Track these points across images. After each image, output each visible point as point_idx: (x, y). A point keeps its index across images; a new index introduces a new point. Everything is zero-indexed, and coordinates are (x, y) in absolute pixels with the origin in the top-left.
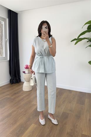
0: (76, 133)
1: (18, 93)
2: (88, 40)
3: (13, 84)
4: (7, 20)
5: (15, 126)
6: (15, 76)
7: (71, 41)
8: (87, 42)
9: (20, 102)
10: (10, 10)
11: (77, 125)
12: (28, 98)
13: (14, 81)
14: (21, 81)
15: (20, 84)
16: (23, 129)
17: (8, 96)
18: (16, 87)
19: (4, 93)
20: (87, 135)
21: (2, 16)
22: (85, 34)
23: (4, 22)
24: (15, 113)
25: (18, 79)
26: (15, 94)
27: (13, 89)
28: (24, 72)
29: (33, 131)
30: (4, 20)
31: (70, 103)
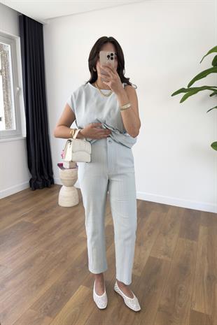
0: (179, 307)
1: (47, 211)
2: (213, 92)
3: (37, 190)
4: (18, 40)
5: (43, 291)
6: (42, 173)
7: (172, 95)
8: (211, 96)
9: (53, 233)
10: (24, 16)
11: (181, 289)
12: (70, 224)
13: (40, 183)
14: (55, 183)
15: (52, 189)
16: (59, 298)
17: (26, 220)
18: (43, 197)
19: (17, 210)
20: (203, 312)
21: (4, 32)
22: (205, 76)
23: (9, 46)
24: (42, 258)
25: (47, 178)
26: (42, 213)
27: (37, 202)
28: (61, 165)
29: (83, 304)
30: (10, 40)
31: (165, 234)
